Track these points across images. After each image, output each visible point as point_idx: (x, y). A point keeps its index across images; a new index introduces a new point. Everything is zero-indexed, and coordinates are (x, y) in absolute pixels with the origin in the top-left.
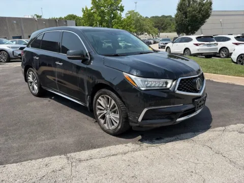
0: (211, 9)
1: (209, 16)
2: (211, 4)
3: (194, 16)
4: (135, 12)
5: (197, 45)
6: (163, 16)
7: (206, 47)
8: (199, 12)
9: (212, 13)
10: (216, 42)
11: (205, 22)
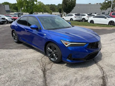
0: (76, 3)
1: (75, 6)
2: (75, 1)
3: (69, 6)
4: (41, 2)
5: (75, 17)
6: (51, 5)
7: (78, 18)
8: (71, 4)
9: (76, 5)
10: (81, 16)
11: (73, 8)
